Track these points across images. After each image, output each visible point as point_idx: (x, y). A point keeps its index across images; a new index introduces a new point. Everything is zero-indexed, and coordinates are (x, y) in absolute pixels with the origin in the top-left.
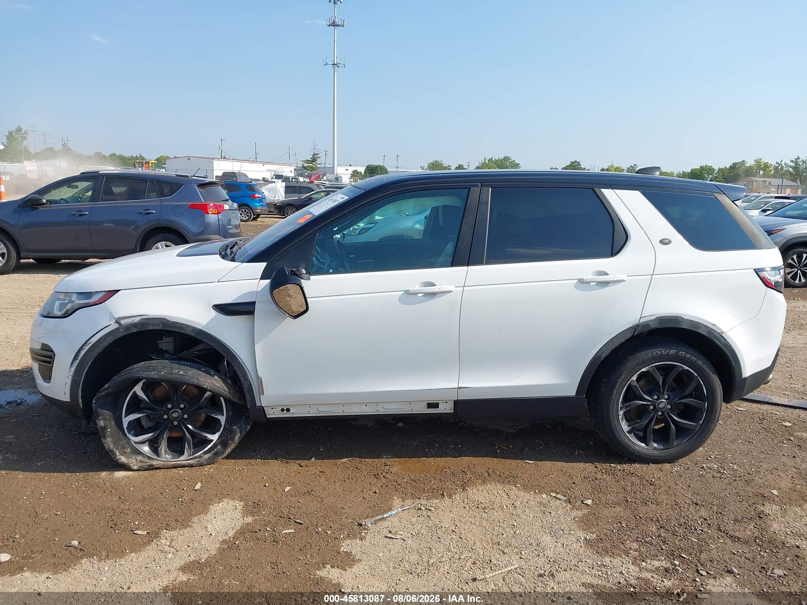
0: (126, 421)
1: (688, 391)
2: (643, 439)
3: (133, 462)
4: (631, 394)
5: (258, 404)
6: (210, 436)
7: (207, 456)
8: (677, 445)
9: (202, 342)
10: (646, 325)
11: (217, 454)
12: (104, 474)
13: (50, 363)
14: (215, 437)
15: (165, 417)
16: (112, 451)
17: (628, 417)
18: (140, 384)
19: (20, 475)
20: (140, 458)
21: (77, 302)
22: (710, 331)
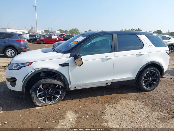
0: (38, 95)
1: (155, 76)
2: (147, 87)
3: (40, 105)
4: (145, 78)
5: (69, 87)
6: (58, 96)
7: (57, 101)
8: (153, 87)
9: (57, 73)
10: (148, 63)
11: (59, 100)
12: (33, 108)
13: (15, 82)
14: (59, 96)
15: (47, 93)
16: (35, 103)
17: (144, 83)
18: (41, 85)
19: (11, 112)
20: (41, 103)
21: (21, 65)
22: (159, 64)
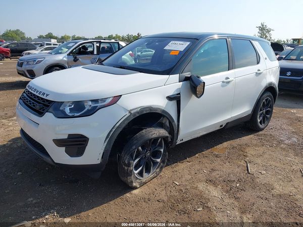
0: (134, 164)
1: (269, 106)
2: (261, 124)
3: (137, 185)
7: (158, 170)
8: (266, 123)
10: (267, 86)
11: (162, 168)
14: (159, 160)
20: (138, 181)
21: (93, 105)
